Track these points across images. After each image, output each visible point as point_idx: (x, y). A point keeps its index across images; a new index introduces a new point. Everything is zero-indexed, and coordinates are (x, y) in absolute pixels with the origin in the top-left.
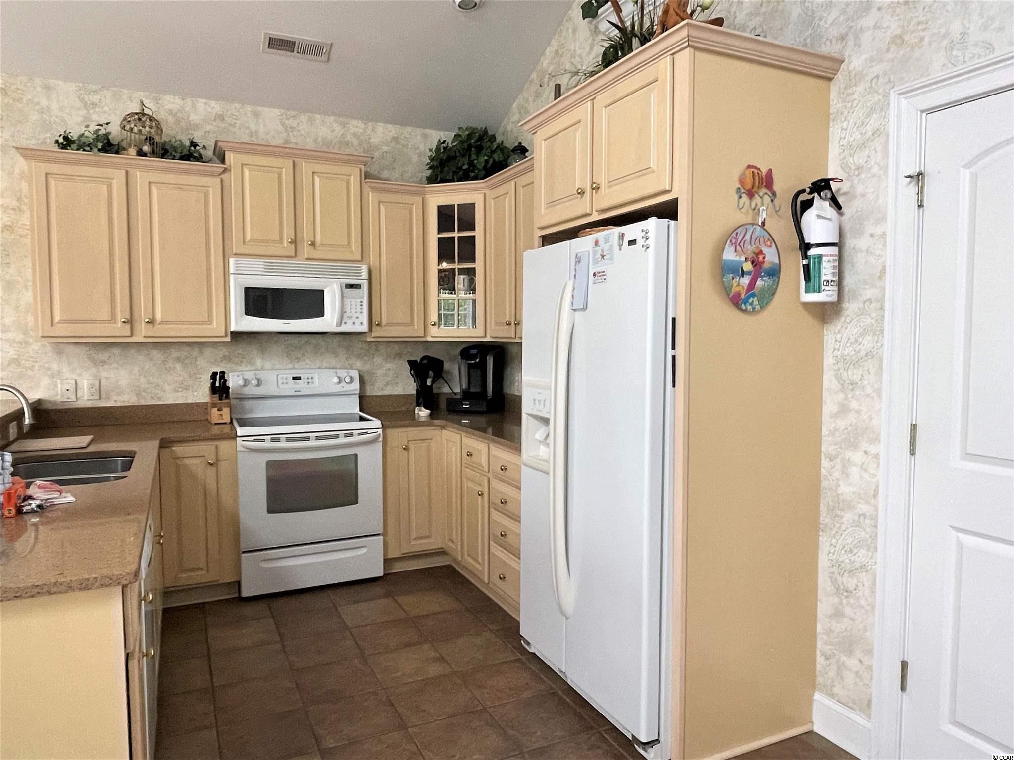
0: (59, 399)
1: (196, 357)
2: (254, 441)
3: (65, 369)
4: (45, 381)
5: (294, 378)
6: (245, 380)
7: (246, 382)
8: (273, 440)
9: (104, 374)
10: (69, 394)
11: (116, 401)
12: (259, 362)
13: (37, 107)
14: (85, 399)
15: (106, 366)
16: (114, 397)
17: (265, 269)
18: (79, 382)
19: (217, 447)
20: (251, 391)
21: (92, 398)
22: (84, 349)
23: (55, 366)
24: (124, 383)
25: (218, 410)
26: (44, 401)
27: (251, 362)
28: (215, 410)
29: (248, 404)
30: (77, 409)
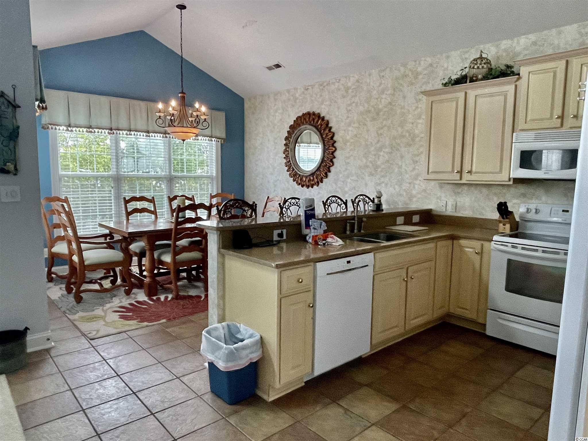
0: (438, 209)
1: (505, 193)
2: (502, 245)
3: (443, 195)
4: (434, 201)
5: (563, 211)
6: (528, 209)
7: (528, 211)
8: (513, 247)
9: (458, 199)
10: (443, 208)
11: (462, 214)
12: (544, 199)
13: (443, 68)
14: (449, 211)
15: (460, 195)
16: (462, 212)
17: (535, 137)
18: (448, 202)
19: (482, 245)
20: (531, 216)
21: (452, 211)
22: (451, 186)
23: (439, 194)
24: (467, 204)
25: (504, 225)
26: (434, 210)
27: (538, 198)
28: (501, 225)
29: (529, 224)
30: (446, 216)
